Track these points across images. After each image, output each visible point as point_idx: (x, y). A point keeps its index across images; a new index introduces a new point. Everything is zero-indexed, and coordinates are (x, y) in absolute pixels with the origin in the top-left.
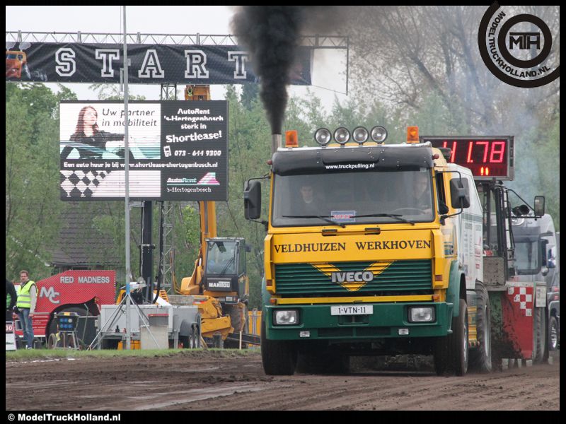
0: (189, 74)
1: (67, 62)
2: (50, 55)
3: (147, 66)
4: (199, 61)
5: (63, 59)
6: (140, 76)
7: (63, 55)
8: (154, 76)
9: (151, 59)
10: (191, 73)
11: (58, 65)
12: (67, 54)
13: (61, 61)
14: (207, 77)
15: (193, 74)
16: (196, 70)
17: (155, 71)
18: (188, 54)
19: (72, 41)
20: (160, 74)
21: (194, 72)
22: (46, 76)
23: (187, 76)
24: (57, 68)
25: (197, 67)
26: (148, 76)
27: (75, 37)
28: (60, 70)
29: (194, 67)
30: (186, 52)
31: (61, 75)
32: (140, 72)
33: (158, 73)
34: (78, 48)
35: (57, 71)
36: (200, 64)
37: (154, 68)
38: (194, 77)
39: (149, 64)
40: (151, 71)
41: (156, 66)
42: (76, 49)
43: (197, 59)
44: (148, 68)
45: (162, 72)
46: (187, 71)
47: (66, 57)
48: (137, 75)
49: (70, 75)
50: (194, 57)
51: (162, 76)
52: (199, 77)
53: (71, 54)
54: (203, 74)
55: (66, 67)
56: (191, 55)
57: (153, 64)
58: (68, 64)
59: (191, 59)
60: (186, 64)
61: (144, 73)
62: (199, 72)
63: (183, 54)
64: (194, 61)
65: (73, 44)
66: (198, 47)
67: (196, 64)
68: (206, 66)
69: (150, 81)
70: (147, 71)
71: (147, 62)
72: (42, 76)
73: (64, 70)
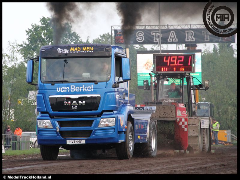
0: (187, 40)
1: (141, 36)
2: (134, 34)
3: (171, 37)
5: (139, 35)
6: (168, 41)
7: (139, 34)
8: (174, 41)
9: (173, 34)
10: (188, 40)
12: (141, 34)
13: (139, 36)
14: (194, 41)
16: (190, 38)
17: (174, 39)
18: (187, 32)
19: (142, 29)
21: (189, 39)
22: (133, 42)
23: (186, 41)
24: (137, 39)
25: (190, 37)
26: (171, 41)
27: (144, 27)
28: (138, 40)
29: (189, 37)
30: (186, 31)
31: (139, 41)
32: (168, 39)
33: (175, 40)
34: (145, 31)
36: (191, 36)
37: (174, 38)
39: (172, 36)
40: (173, 39)
41: (174, 37)
43: (190, 34)
44: (171, 38)
45: (177, 39)
46: (186, 39)
47: (140, 35)
48: (167, 40)
49: (142, 41)
50: (189, 33)
51: (177, 41)
52: (191, 41)
53: (142, 33)
54: (193, 39)
55: (140, 38)
56: (188, 33)
57: (173, 36)
58: (141, 37)
59: (188, 34)
60: (186, 36)
61: (170, 40)
62: (191, 39)
63: (185, 32)
64: (189, 35)
66: (191, 29)
67: (190, 36)
68: (194, 37)
69: (172, 43)
70: (171, 39)
71: (171, 36)
72: (131, 42)
73: (139, 39)
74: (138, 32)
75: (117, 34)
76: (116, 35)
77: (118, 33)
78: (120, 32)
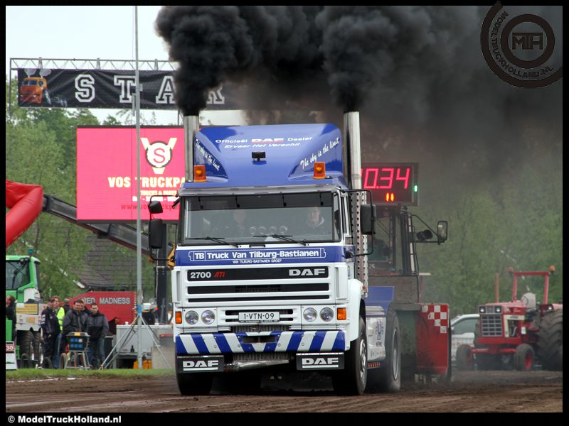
1: (86, 88)
2: (69, 81)
3: (164, 92)
5: (82, 85)
6: (158, 102)
7: (82, 81)
8: (171, 102)
9: (168, 85)
11: (77, 91)
12: (87, 81)
13: (81, 87)
14: (223, 102)
15: (209, 100)
16: (212, 96)
17: (172, 97)
19: (92, 68)
21: (210, 98)
22: (66, 102)
24: (77, 94)
25: (213, 93)
26: (165, 102)
27: (95, 63)
28: (80, 96)
29: (210, 93)
31: (81, 101)
32: (158, 98)
34: (98, 74)
35: (77, 97)
36: (215, 90)
37: (171, 94)
38: (210, 102)
39: (166, 90)
40: (168, 97)
41: (173, 91)
42: (95, 75)
44: (165, 94)
47: (85, 83)
48: (155, 100)
49: (89, 101)
52: (215, 102)
53: (90, 80)
54: (219, 99)
55: (85, 93)
57: (170, 90)
58: (88, 91)
61: (161, 99)
62: (215, 98)
65: (93, 71)
67: (212, 90)
68: (221, 92)
69: (167, 106)
70: (165, 97)
71: (164, 88)
72: (62, 102)
73: (83, 96)
74: (80, 76)
75: (25, 79)
76: (23, 82)
77: (27, 76)
78: (31, 76)
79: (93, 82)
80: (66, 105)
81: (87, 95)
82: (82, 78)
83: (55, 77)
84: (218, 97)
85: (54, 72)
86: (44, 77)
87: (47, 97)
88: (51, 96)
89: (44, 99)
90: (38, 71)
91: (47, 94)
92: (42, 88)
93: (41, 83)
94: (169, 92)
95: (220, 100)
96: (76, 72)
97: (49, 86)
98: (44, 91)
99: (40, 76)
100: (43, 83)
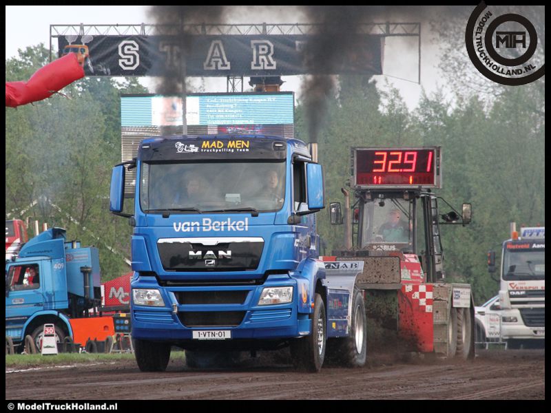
0: (255, 65)
2: (113, 48)
3: (212, 57)
4: (266, 52)
5: (126, 52)
6: (205, 68)
7: (126, 48)
8: (220, 68)
9: (217, 50)
10: (258, 64)
11: (121, 58)
12: (130, 47)
13: (124, 54)
14: (274, 67)
15: (260, 65)
16: (263, 60)
17: (220, 63)
18: (255, 44)
19: (135, 33)
20: (226, 66)
21: (261, 63)
22: (109, 70)
23: (253, 68)
24: (120, 61)
25: (264, 57)
26: (213, 68)
27: (139, 28)
28: (123, 63)
29: (261, 57)
30: (253, 42)
32: (205, 64)
33: (224, 65)
34: (142, 40)
35: (121, 64)
36: (267, 55)
37: (220, 60)
38: (261, 68)
39: (215, 55)
40: (217, 62)
41: (221, 57)
42: (139, 41)
43: (263, 49)
44: (213, 60)
45: (228, 63)
46: (254, 62)
47: (129, 50)
48: (203, 67)
49: (133, 68)
50: (261, 47)
51: (228, 68)
52: (266, 68)
53: (134, 46)
54: (270, 64)
55: (129, 60)
56: (257, 46)
57: (218, 55)
58: (132, 57)
59: (258, 50)
60: (252, 55)
61: (209, 65)
62: (266, 63)
63: (250, 45)
64: (261, 52)
65: (137, 36)
66: (264, 36)
67: (262, 55)
68: (272, 56)
69: (217, 73)
70: (214, 64)
71: (213, 53)
72: (105, 70)
73: (127, 63)
74: (124, 42)
75: (66, 47)
76: (64, 50)
77: (68, 44)
78: (72, 43)
79: (137, 49)
80: (110, 73)
81: (132, 63)
82: (125, 45)
83: (97, 45)
84: (269, 61)
85: (96, 38)
86: (86, 44)
87: (90, 65)
88: (93, 64)
89: (87, 67)
90: (80, 37)
91: (89, 62)
92: (84, 56)
93: (83, 51)
94: (218, 57)
95: (272, 65)
96: (119, 39)
97: (91, 54)
98: (86, 58)
99: (81, 43)
100: (84, 51)
